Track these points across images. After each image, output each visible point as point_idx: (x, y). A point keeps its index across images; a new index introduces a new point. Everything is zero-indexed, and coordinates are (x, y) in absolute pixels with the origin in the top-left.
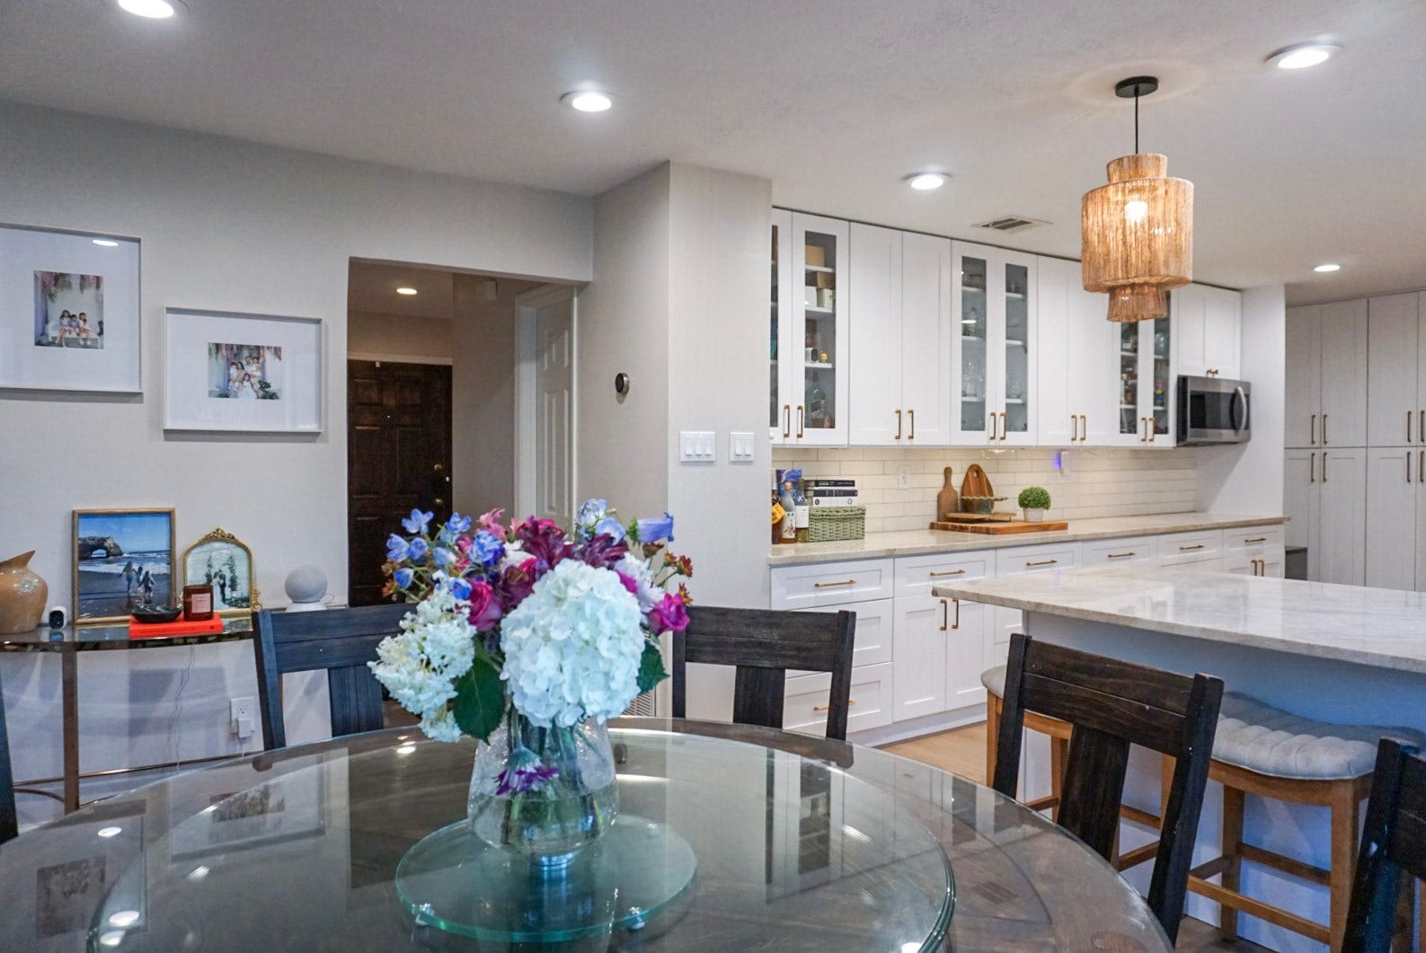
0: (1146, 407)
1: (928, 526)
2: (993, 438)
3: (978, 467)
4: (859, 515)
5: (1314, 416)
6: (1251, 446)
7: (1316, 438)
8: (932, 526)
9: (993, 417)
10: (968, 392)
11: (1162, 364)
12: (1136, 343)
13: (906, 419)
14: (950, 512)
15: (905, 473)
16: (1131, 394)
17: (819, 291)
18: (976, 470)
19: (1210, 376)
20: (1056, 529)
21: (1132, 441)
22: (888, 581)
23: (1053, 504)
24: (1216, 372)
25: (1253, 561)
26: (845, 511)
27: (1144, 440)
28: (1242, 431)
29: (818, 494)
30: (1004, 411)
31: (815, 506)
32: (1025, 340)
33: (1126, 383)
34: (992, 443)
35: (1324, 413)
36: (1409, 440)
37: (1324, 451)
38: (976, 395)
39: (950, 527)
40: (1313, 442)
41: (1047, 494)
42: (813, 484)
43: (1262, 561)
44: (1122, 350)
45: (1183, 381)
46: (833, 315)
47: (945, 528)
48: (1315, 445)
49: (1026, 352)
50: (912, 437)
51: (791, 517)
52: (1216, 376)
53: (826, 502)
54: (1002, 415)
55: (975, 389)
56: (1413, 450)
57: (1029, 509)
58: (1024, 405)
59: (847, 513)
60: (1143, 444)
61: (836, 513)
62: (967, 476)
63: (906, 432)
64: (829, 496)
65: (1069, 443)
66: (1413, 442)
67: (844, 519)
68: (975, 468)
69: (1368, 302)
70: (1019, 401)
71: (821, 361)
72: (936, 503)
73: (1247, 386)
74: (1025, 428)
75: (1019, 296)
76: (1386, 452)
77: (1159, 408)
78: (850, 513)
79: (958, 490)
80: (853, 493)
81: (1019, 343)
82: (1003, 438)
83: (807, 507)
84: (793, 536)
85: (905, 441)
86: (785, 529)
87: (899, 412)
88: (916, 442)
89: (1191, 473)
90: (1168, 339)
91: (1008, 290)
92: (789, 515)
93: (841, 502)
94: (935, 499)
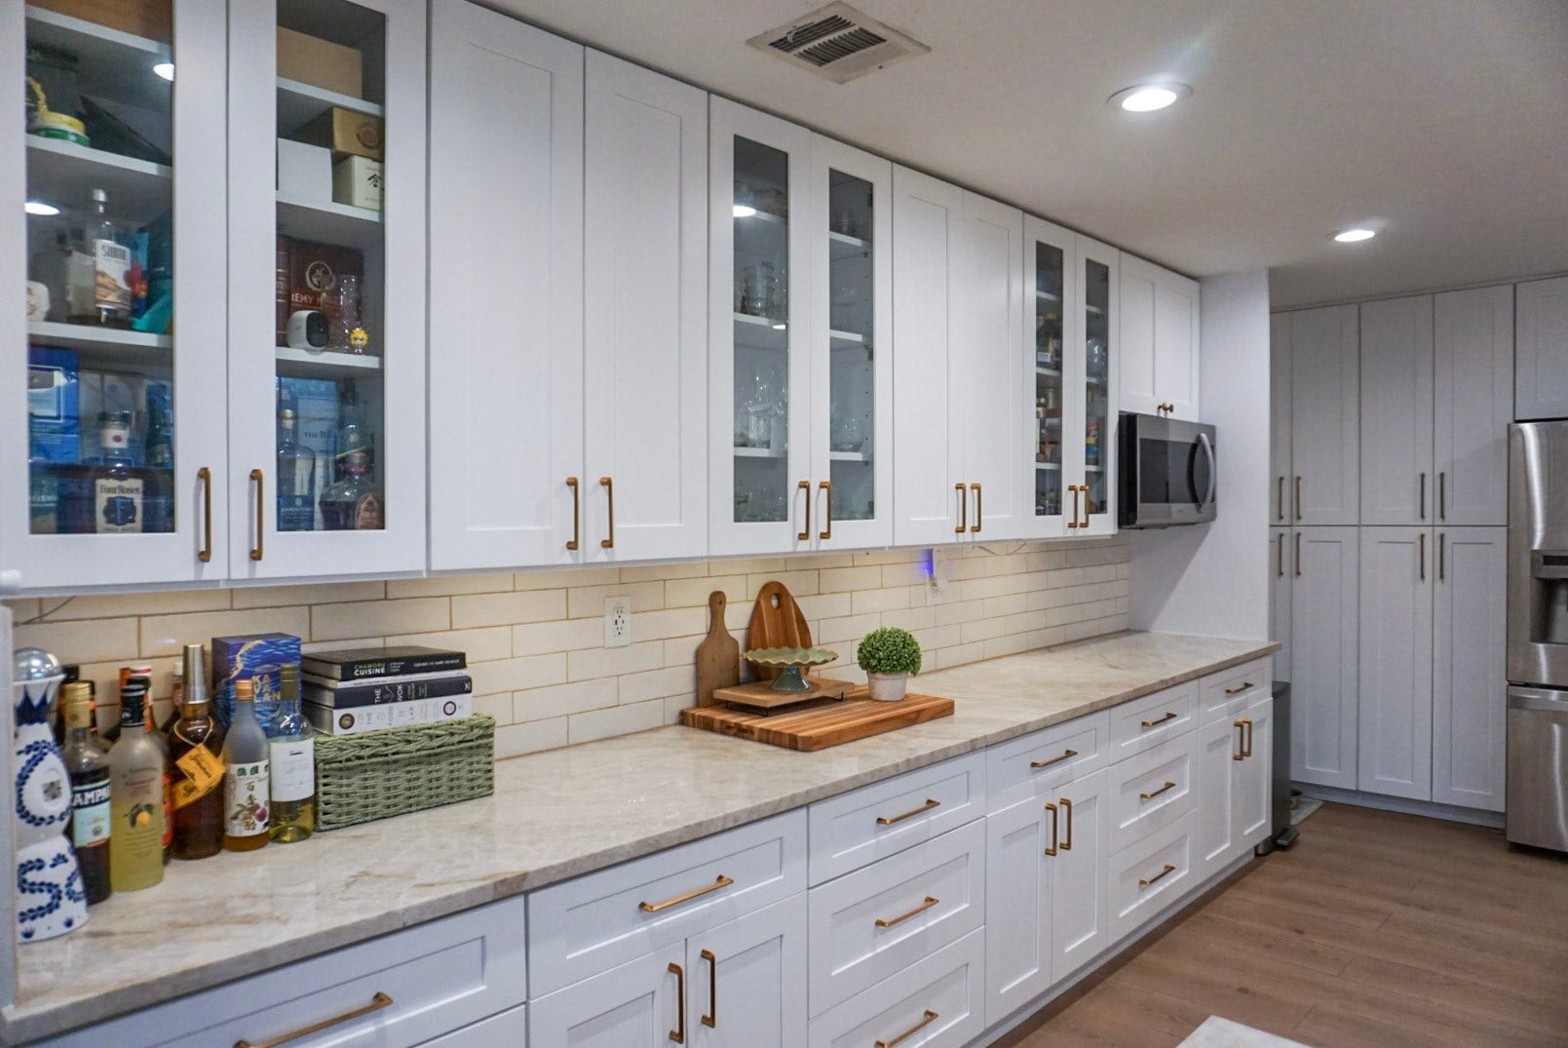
0: (1074, 468)
1: (673, 718)
2: (804, 536)
3: (780, 586)
4: (479, 739)
5: (1282, 479)
6: (1216, 527)
7: (1286, 512)
8: (684, 719)
9: (803, 491)
10: (752, 436)
11: (1098, 391)
12: (1059, 353)
13: (594, 502)
14: (720, 687)
15: (619, 611)
16: (1050, 443)
17: (340, 161)
18: (776, 592)
19: (1162, 414)
20: (933, 718)
21: (1054, 527)
22: (507, 965)
23: (926, 662)
24: (1171, 409)
25: (1237, 725)
26: (431, 737)
27: (1072, 526)
28: (1207, 505)
29: (345, 699)
30: (828, 479)
31: (338, 731)
32: (869, 335)
33: (1042, 425)
34: (803, 546)
35: (1295, 475)
36: (1423, 516)
37: (1297, 530)
38: (767, 445)
39: (717, 725)
40: (1281, 517)
41: (914, 643)
42: (337, 671)
43: (1249, 723)
44: (1040, 364)
45: (1128, 422)
46: (380, 228)
47: (708, 726)
48: (1283, 522)
49: (871, 356)
50: (608, 544)
51: (249, 778)
52: (1170, 415)
53: (372, 720)
54: (822, 486)
55: (769, 430)
56: (1428, 531)
57: (879, 675)
58: (868, 464)
59: (436, 742)
60: (1070, 533)
61: (401, 747)
62: (758, 605)
63: (594, 531)
64: (383, 701)
65: (952, 538)
66: (1428, 520)
67: (432, 757)
68: (776, 590)
69: (1359, 310)
70: (858, 457)
71: (352, 350)
72: (691, 669)
73: (1211, 430)
74: (869, 512)
75: (857, 242)
76: (1390, 534)
77: (1093, 468)
78: (447, 739)
79: (739, 636)
80: (462, 687)
81: (858, 338)
82: (825, 536)
83: (307, 746)
84: (259, 828)
85: (592, 551)
86: (235, 809)
87: (573, 483)
88: (621, 552)
89: (1123, 570)
90: (1105, 349)
91: (835, 227)
92: (242, 772)
93: (427, 713)
94: (690, 658)
